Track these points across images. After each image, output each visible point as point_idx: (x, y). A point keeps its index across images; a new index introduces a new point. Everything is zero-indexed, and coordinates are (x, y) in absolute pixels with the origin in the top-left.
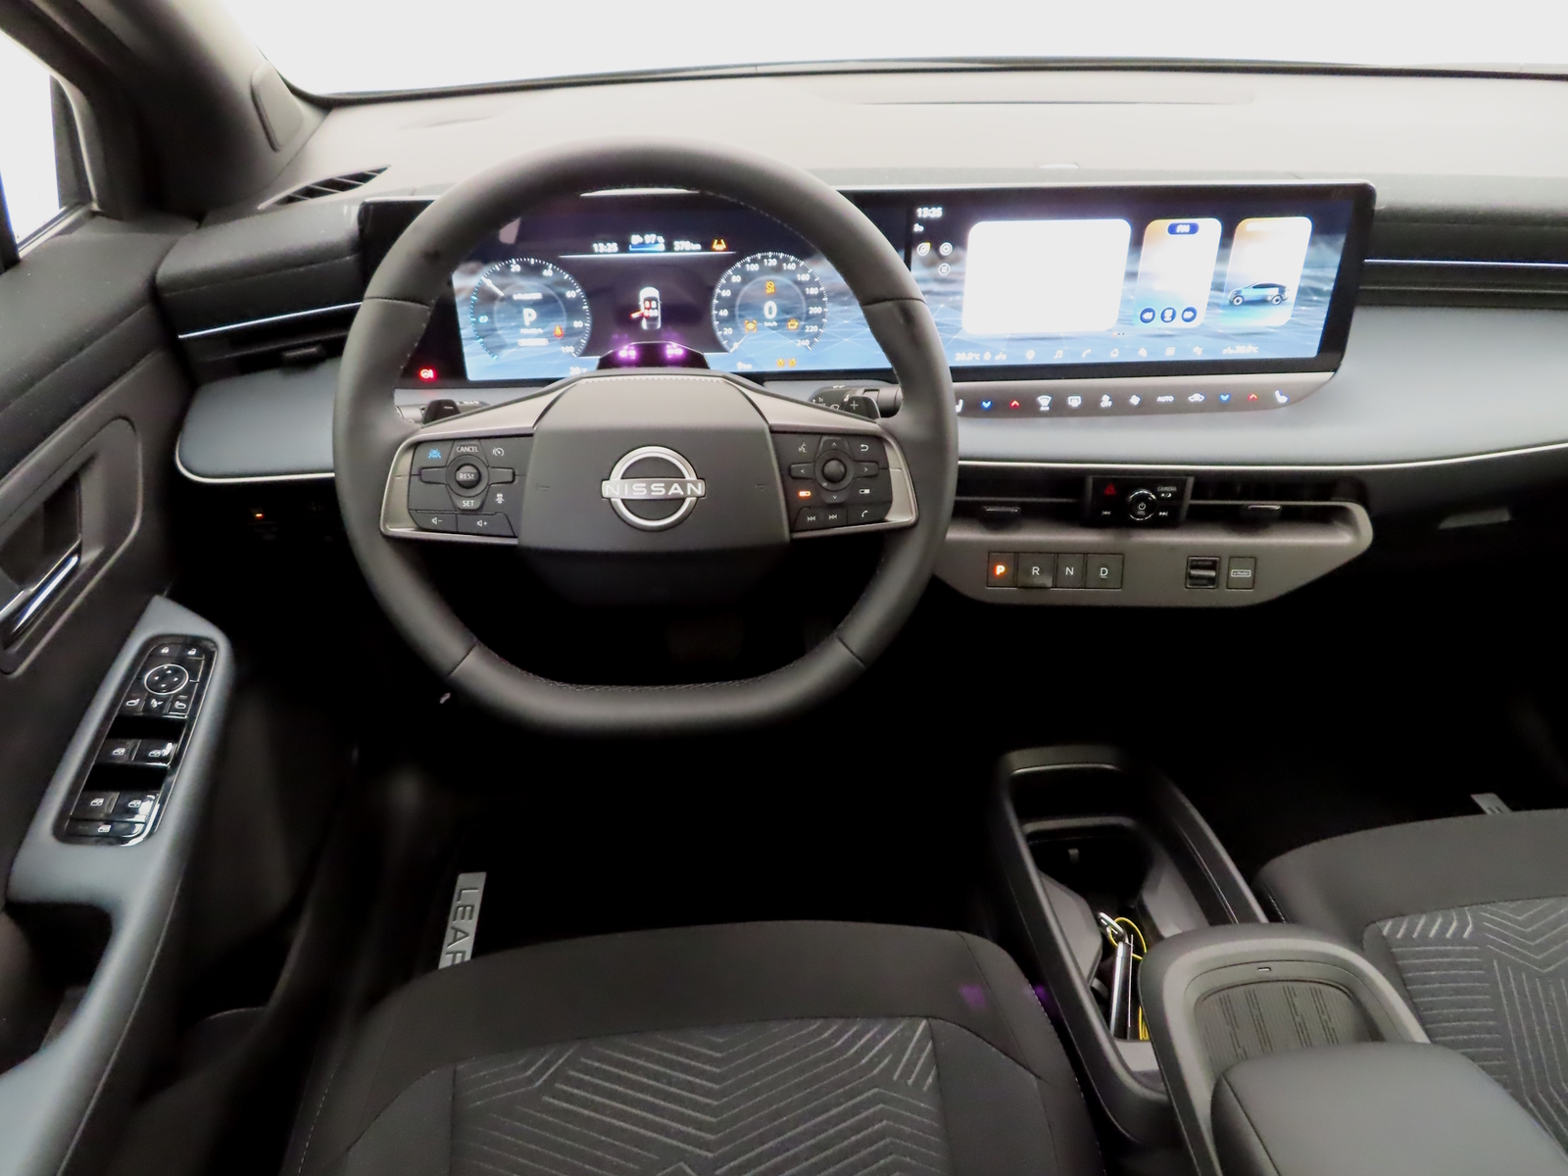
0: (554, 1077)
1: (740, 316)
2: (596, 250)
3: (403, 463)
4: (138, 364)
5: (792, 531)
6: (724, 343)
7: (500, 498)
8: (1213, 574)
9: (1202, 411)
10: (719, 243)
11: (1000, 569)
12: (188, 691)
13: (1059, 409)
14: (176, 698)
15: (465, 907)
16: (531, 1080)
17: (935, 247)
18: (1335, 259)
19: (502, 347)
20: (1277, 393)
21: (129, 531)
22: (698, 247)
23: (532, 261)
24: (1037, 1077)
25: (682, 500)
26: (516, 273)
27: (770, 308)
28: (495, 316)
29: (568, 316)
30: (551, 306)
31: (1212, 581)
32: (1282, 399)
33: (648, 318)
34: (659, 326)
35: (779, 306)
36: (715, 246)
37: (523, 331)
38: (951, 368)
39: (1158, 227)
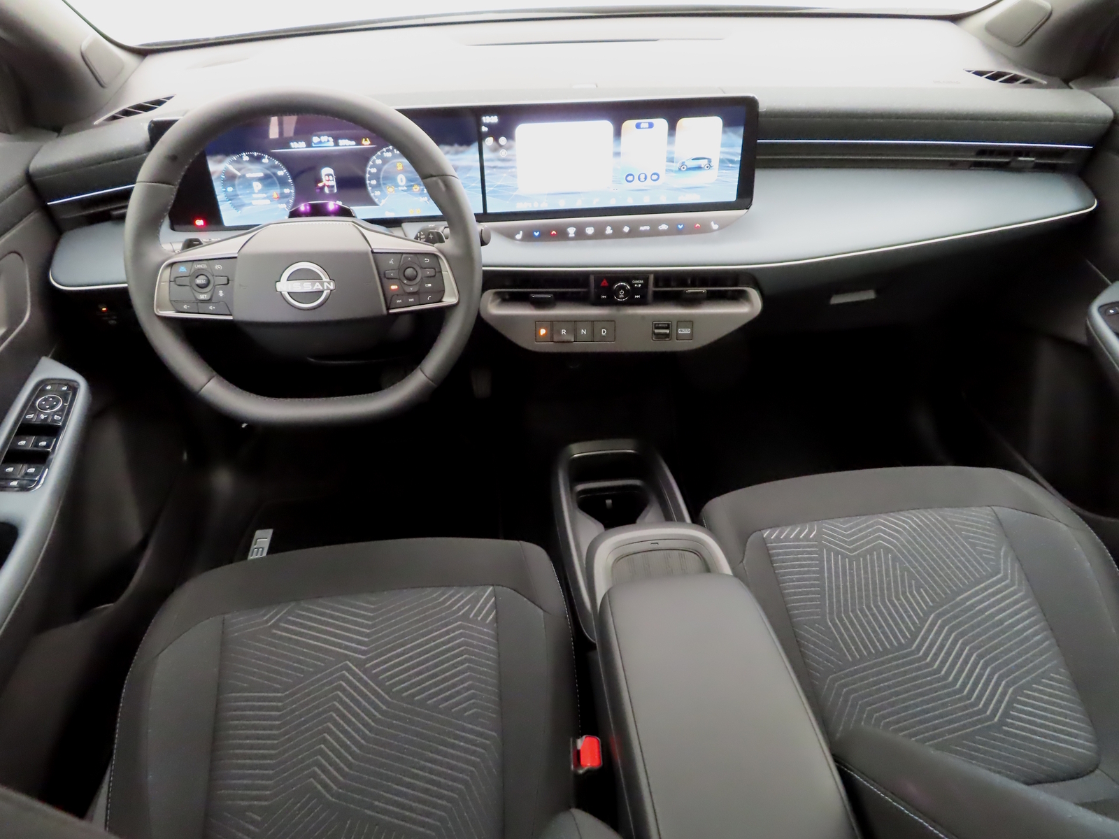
0: (279, 620)
1: (384, 184)
2: (293, 146)
3: (165, 275)
4: (24, 220)
5: (388, 309)
6: (376, 200)
7: (221, 293)
8: (668, 331)
9: (667, 235)
10: (366, 140)
11: (543, 332)
12: (62, 409)
13: (581, 235)
14: (55, 413)
15: (258, 549)
16: (267, 621)
17: (496, 140)
18: (738, 141)
19: (243, 205)
20: (712, 223)
21: (24, 317)
22: (354, 143)
23: (255, 154)
24: (544, 611)
25: (322, 292)
26: (246, 161)
27: (401, 179)
28: (237, 187)
29: (281, 186)
30: (269, 180)
31: (667, 336)
32: (715, 227)
33: (328, 186)
34: (336, 191)
35: (406, 178)
36: (364, 142)
37: (254, 196)
38: (475, 214)
39: (629, 125)
